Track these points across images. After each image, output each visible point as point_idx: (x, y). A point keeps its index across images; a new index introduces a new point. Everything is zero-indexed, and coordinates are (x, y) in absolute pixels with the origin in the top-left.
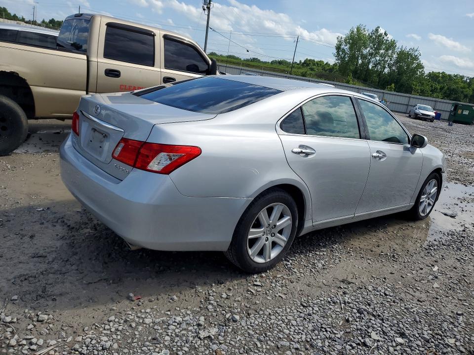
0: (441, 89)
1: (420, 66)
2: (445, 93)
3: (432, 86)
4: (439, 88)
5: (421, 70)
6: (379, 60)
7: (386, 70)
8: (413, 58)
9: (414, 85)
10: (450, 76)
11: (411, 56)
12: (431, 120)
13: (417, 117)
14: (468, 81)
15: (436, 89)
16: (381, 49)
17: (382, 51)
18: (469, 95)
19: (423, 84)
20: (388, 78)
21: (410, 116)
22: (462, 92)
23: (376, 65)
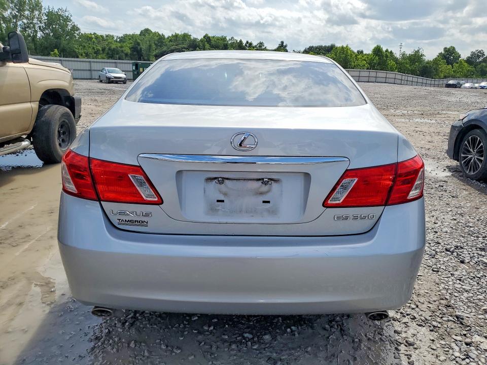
0: (103, 50)
1: (75, 28)
2: (108, 54)
3: (93, 48)
4: (101, 49)
5: (78, 32)
6: (28, 23)
7: (39, 34)
8: (65, 19)
9: (76, 49)
10: (102, 36)
11: (63, 17)
12: (124, 82)
13: (110, 81)
14: (118, 40)
15: (98, 50)
16: (25, 10)
17: (27, 13)
18: (129, 54)
19: (85, 47)
20: (46, 43)
21: (101, 81)
22: (122, 51)
23: (24, 29)
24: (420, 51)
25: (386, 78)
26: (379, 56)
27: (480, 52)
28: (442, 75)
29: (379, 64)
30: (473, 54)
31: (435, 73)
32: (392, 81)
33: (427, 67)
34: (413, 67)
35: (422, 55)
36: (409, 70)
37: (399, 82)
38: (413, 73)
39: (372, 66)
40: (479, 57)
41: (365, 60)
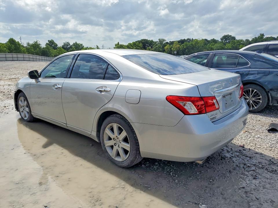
24: (38, 42)
25: (24, 58)
26: (14, 44)
27: (67, 43)
28: (53, 56)
29: (15, 49)
30: (65, 44)
31: (50, 54)
32: (28, 59)
33: (44, 51)
34: (36, 51)
35: (40, 44)
36: (34, 53)
37: (32, 59)
38: (37, 54)
39: (11, 51)
40: (68, 45)
41: (5, 47)
